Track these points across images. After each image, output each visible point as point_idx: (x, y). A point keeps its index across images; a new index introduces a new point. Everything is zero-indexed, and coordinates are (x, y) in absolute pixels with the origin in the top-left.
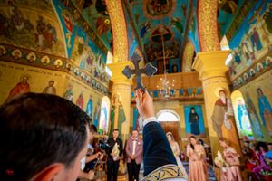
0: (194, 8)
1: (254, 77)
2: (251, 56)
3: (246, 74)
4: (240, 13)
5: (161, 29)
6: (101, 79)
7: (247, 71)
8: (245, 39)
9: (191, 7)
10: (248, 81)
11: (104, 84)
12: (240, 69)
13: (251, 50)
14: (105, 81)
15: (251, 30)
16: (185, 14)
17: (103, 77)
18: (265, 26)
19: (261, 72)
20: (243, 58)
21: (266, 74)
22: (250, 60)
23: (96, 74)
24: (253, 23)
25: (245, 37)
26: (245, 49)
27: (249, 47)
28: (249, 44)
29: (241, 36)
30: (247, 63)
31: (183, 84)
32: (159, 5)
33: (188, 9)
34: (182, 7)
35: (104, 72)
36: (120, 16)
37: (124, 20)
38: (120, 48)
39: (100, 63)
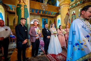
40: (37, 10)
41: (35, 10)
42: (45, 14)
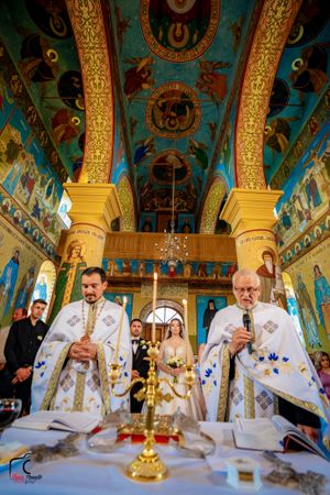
0: (231, 123)
1: (309, 247)
2: (305, 216)
3: (297, 244)
4: (292, 152)
5: (171, 158)
6: (46, 224)
7: (299, 239)
8: (298, 190)
9: (225, 123)
10: (300, 255)
11: (50, 236)
12: (289, 236)
13: (306, 207)
14: (53, 231)
15: (307, 177)
16: (213, 138)
17: (50, 222)
18: (325, 172)
19: (320, 239)
20: (295, 219)
21: (325, 243)
22: (304, 222)
23: (36, 211)
24: (310, 167)
25: (298, 187)
26: (297, 206)
27: (303, 203)
28: (303, 197)
29: (293, 185)
30: (299, 227)
31: (198, 253)
32: (173, 114)
33: (219, 128)
34: (211, 125)
35: (53, 212)
36: (105, 104)
37: (111, 113)
38: (97, 161)
39: (48, 194)
41: (158, 264)
42: (207, 275)
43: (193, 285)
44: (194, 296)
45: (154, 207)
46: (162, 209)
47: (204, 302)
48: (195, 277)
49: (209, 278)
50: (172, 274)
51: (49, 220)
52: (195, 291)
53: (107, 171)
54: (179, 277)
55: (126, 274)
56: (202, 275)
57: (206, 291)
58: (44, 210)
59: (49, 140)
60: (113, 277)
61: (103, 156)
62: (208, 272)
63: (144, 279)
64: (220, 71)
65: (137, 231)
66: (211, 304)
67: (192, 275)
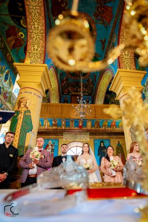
6: (5, 97)
9: (111, 37)
11: (8, 104)
14: (10, 102)
16: (103, 48)
17: (8, 97)
31: (95, 115)
33: (107, 41)
34: (102, 41)
35: (9, 90)
36: (40, 14)
37: (44, 21)
38: (35, 52)
39: (6, 79)
40: (76, 121)
41: (72, 121)
42: (100, 127)
43: (92, 133)
44: (93, 140)
45: (69, 92)
46: (73, 93)
47: (98, 142)
48: (93, 128)
49: (101, 129)
50: (81, 127)
51: (7, 95)
52: (93, 137)
53: (42, 58)
54: (85, 128)
55: (54, 128)
56: (97, 127)
57: (99, 137)
58: (3, 88)
59: (5, 45)
60: (47, 129)
61: (39, 49)
62: (101, 125)
63: (65, 130)
64: (109, 4)
65: (60, 102)
66: (102, 143)
67: (92, 127)
